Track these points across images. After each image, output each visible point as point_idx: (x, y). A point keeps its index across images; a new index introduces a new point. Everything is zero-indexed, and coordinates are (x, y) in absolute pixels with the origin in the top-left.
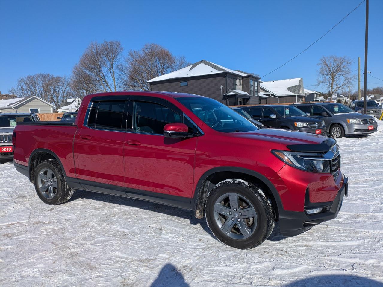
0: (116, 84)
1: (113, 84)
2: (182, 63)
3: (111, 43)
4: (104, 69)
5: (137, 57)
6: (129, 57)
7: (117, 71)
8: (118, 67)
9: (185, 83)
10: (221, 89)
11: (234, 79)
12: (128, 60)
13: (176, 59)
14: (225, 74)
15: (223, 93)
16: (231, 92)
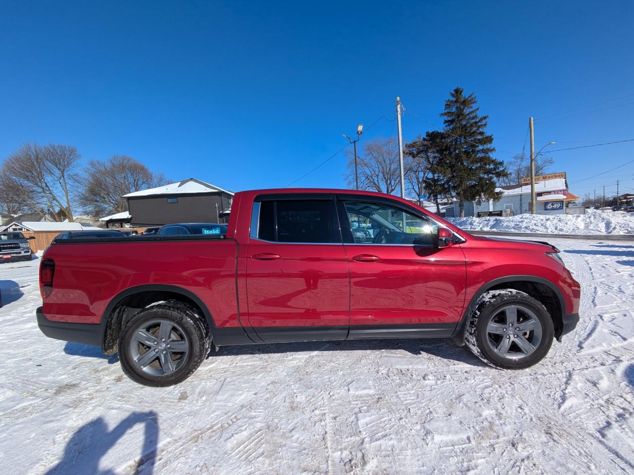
0: (69, 197)
1: (65, 198)
2: (161, 180)
3: (61, 147)
4: (48, 178)
5: (102, 169)
6: (89, 166)
7: (69, 182)
8: (70, 177)
9: (174, 200)
10: (216, 207)
11: (228, 198)
12: (88, 171)
13: (153, 175)
14: (220, 194)
15: (219, 211)
16: (226, 210)
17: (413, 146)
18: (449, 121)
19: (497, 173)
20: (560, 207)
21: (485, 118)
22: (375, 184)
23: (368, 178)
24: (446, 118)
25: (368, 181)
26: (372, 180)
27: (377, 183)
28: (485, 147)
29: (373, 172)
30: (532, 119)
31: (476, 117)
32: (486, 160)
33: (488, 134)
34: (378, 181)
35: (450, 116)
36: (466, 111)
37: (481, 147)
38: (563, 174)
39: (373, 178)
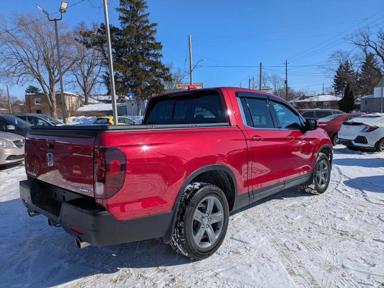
17: (88, 36)
18: (124, 18)
19: (165, 77)
20: (201, 110)
21: (154, 25)
22: (33, 70)
23: (22, 61)
24: (122, 15)
25: (23, 66)
26: (29, 65)
27: (36, 69)
28: (157, 52)
29: (30, 56)
30: (190, 36)
31: (147, 21)
32: (156, 65)
33: (157, 41)
34: (37, 67)
35: (126, 13)
36: (140, 13)
37: (152, 52)
38: (201, 84)
39: (31, 62)
